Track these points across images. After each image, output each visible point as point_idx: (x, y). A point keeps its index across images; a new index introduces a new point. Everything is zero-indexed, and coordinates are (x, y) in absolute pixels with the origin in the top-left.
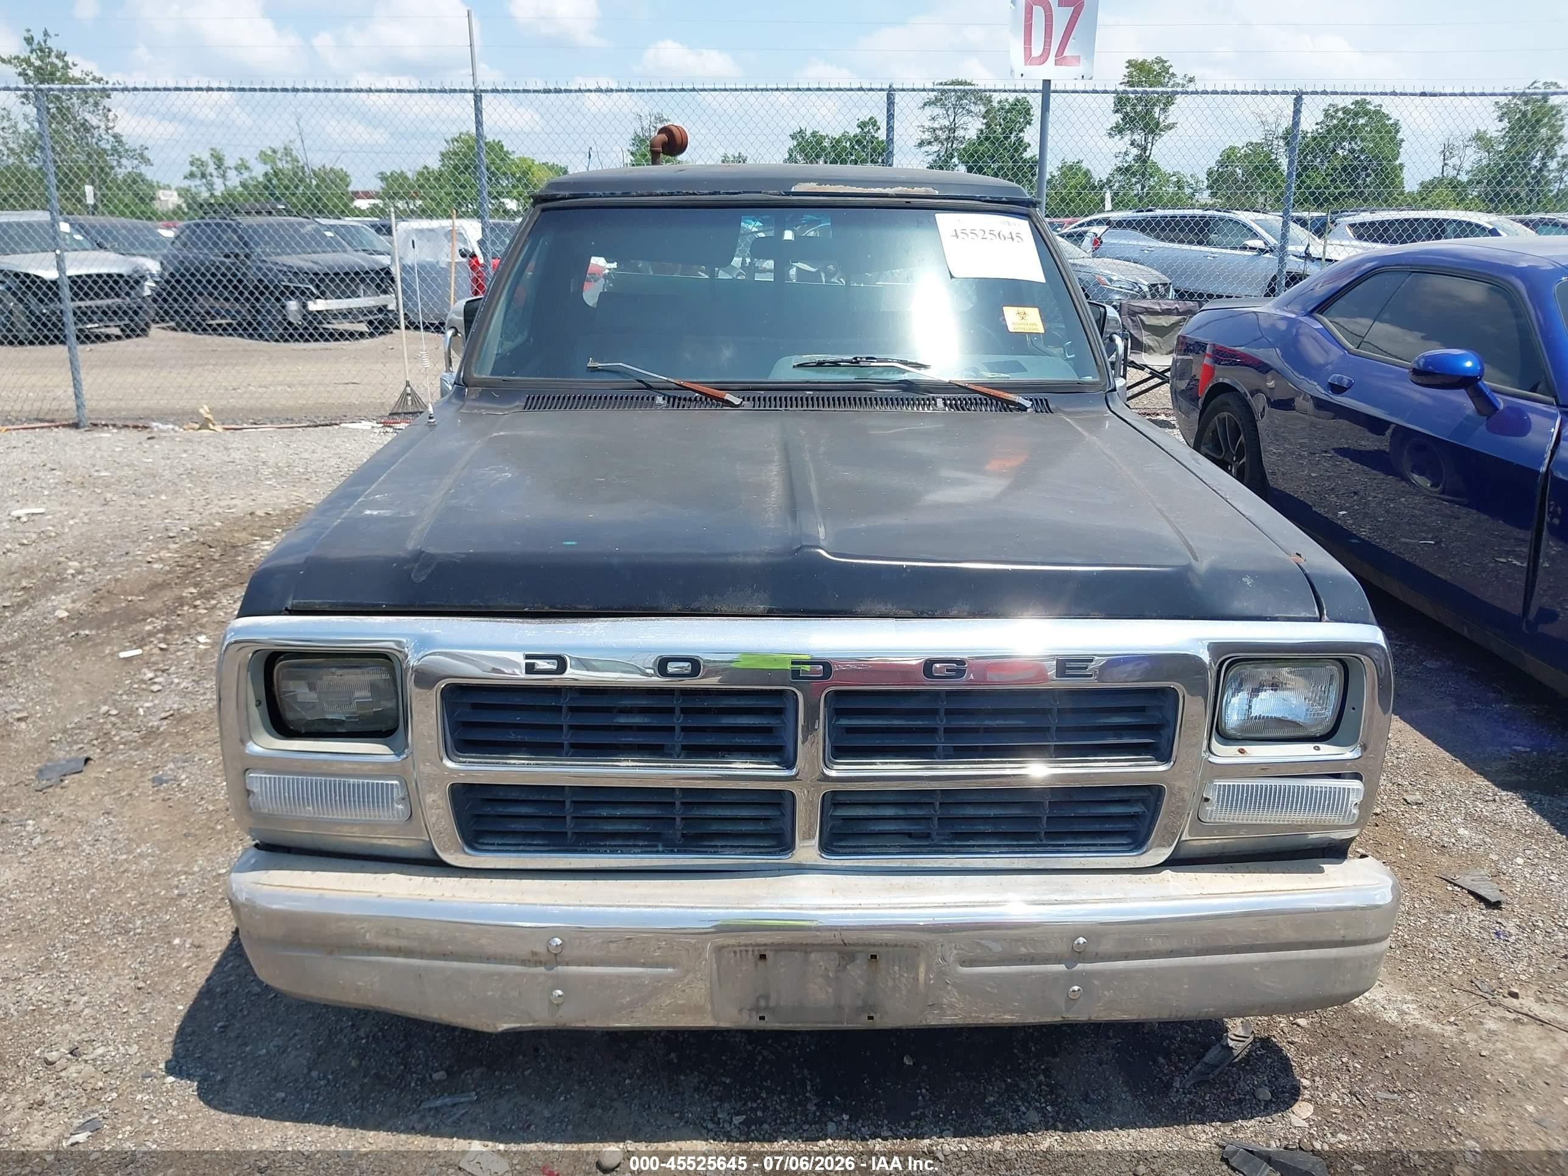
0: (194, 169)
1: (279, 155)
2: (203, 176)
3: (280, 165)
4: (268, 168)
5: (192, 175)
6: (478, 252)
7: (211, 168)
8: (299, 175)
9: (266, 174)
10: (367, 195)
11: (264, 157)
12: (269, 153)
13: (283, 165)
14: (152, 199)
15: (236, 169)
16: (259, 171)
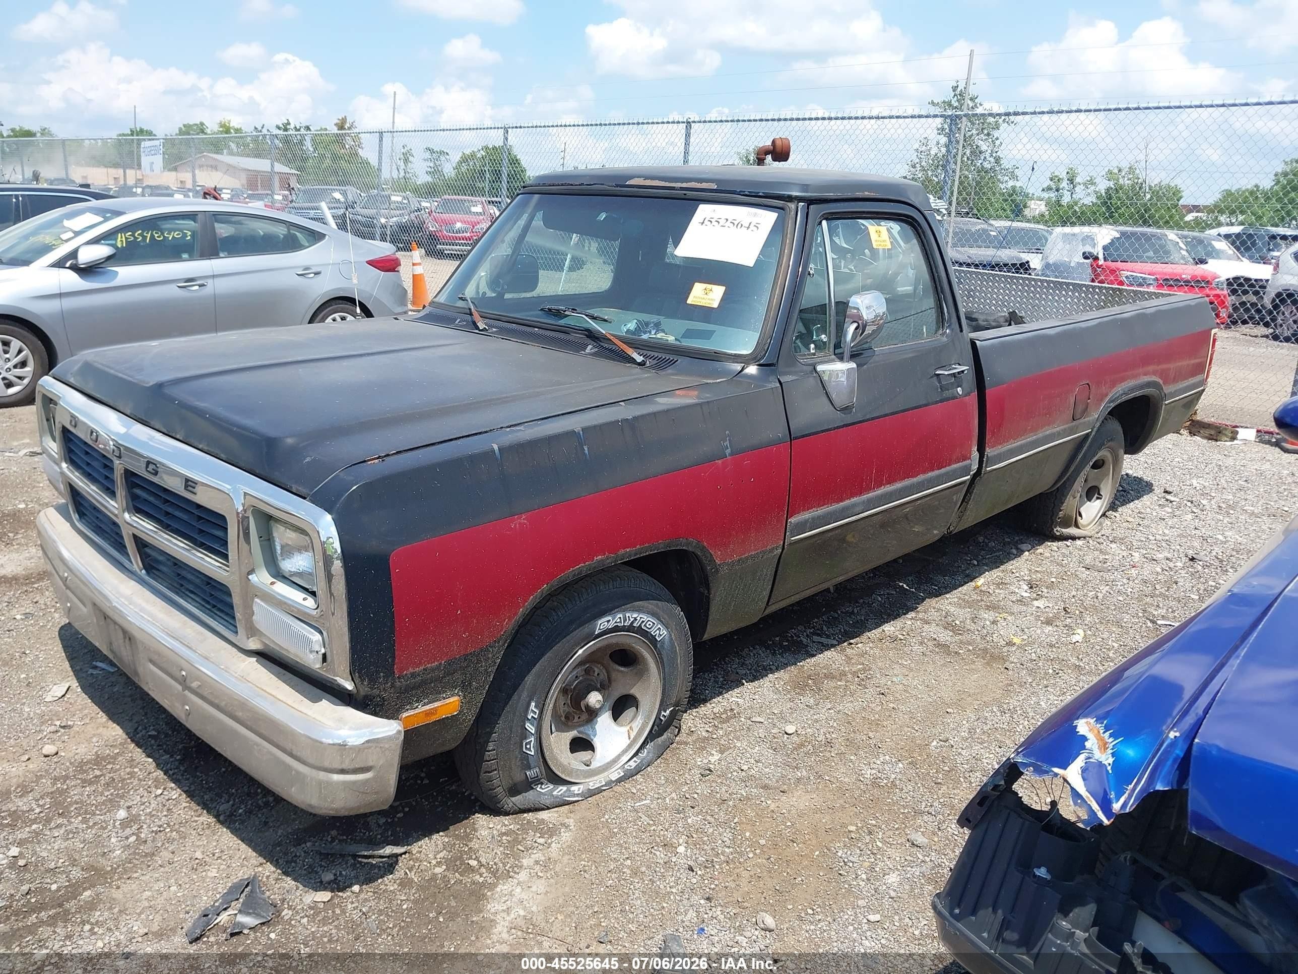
0: (1052, 183)
1: (1123, 174)
2: (1057, 190)
3: (1121, 181)
4: (1111, 184)
5: (1049, 189)
6: (1101, 256)
7: (1064, 184)
8: (1137, 189)
9: (1108, 190)
10: (1196, 208)
11: (1110, 175)
12: (1116, 171)
13: (1126, 182)
14: (1025, 206)
15: (1085, 184)
16: (1103, 185)
